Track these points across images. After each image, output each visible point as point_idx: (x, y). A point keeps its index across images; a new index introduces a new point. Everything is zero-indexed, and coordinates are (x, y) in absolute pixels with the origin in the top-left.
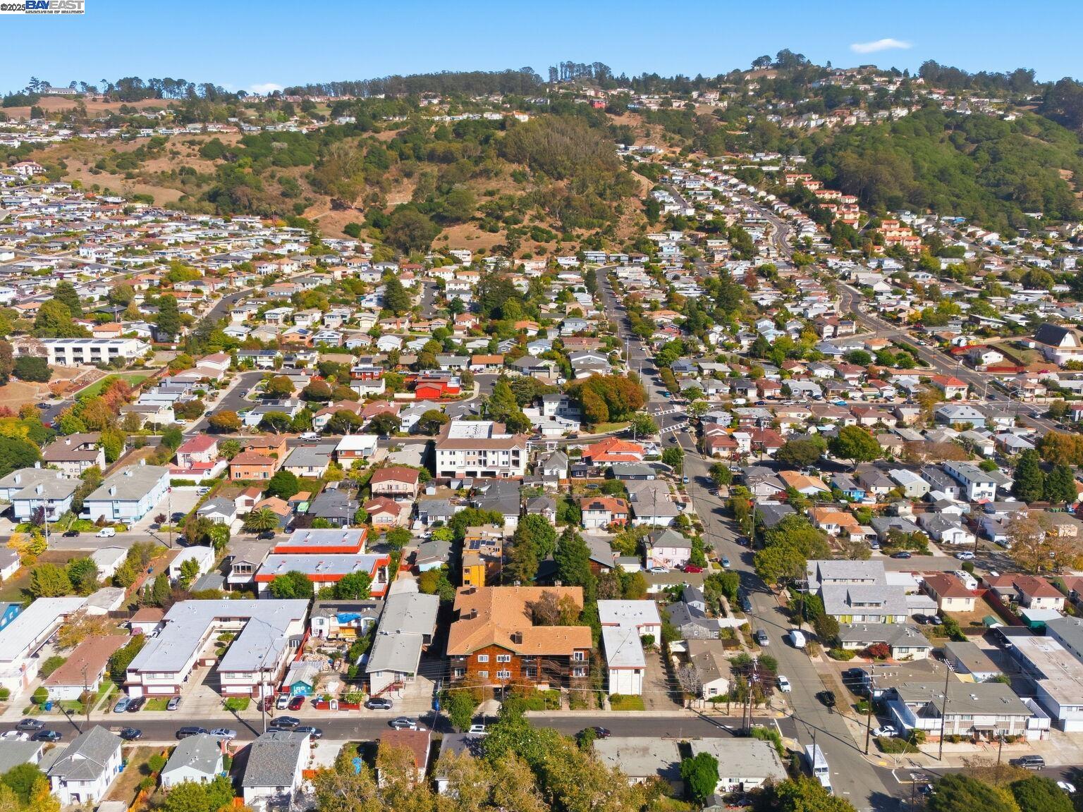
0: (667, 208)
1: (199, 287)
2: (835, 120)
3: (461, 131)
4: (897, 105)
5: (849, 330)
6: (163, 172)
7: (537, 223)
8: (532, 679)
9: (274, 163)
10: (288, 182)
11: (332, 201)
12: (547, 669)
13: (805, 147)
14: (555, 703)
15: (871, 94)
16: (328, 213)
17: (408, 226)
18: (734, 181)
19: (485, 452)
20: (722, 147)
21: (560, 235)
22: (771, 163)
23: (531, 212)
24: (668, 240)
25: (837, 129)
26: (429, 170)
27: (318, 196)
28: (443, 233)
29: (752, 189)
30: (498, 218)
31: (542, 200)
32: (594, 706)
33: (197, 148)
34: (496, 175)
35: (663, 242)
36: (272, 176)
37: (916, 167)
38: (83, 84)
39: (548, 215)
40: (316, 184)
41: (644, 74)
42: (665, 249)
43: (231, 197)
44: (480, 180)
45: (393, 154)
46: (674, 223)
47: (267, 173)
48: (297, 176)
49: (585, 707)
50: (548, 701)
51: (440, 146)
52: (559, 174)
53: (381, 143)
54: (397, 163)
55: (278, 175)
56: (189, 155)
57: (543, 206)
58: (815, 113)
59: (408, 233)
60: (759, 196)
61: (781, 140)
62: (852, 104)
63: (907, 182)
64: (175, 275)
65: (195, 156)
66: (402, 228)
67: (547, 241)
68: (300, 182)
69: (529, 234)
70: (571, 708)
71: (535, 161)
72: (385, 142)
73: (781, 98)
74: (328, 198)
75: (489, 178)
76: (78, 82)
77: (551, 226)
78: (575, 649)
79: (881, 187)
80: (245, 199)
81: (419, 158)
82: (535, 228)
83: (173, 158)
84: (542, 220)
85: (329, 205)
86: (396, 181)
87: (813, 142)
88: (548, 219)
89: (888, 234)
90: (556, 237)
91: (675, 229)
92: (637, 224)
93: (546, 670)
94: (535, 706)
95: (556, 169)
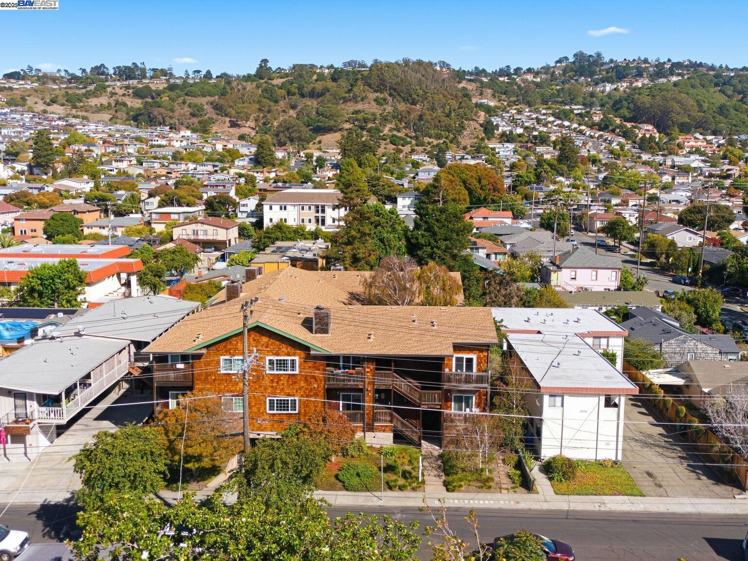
0: (500, 129)
1: (91, 148)
2: (625, 85)
3: (336, 77)
4: (672, 75)
5: (686, 181)
6: (101, 105)
7: (395, 133)
8: (353, 418)
9: (186, 94)
10: (196, 106)
11: (230, 121)
12: (387, 392)
13: (603, 102)
14: (406, 475)
15: (651, 69)
16: (227, 129)
17: (288, 129)
18: (551, 119)
19: (323, 207)
20: (539, 101)
21: (414, 142)
22: (578, 109)
23: (391, 126)
24: (503, 148)
25: (627, 90)
26: (310, 103)
27: (219, 117)
28: (318, 139)
29: (567, 123)
30: (362, 128)
31: (398, 117)
32: (506, 482)
33: (131, 91)
34: (362, 100)
35: (499, 148)
36: (184, 103)
37: (700, 106)
38: (66, 71)
39: (404, 128)
40: (218, 108)
41: (476, 68)
42: (501, 153)
43: (149, 117)
44: (349, 104)
45: (283, 92)
46: (507, 138)
47: (181, 100)
48: (204, 103)
49: (485, 484)
50: (389, 469)
51: (319, 86)
52: (413, 99)
53: (273, 86)
54: (285, 99)
55: (188, 102)
56: (124, 95)
57: (400, 121)
58: (609, 82)
59: (288, 135)
60: (573, 127)
61: (584, 98)
62: (636, 76)
63: (693, 114)
64: (72, 140)
65: (129, 95)
66: (283, 132)
67: (403, 146)
68: (206, 107)
69: (388, 140)
70: (448, 486)
71: (395, 90)
72: (277, 85)
73: (581, 75)
74: (228, 119)
75: (357, 102)
76: (62, 70)
77: (406, 135)
78: (458, 347)
79: (673, 115)
80: (160, 117)
81: (303, 96)
82: (393, 136)
83: (111, 97)
84: (399, 131)
85: (228, 124)
86: (284, 111)
87: (610, 98)
88: (404, 130)
89: (686, 143)
90: (410, 143)
91: (508, 141)
92: (477, 137)
93: (384, 396)
94: (355, 481)
95: (411, 96)
